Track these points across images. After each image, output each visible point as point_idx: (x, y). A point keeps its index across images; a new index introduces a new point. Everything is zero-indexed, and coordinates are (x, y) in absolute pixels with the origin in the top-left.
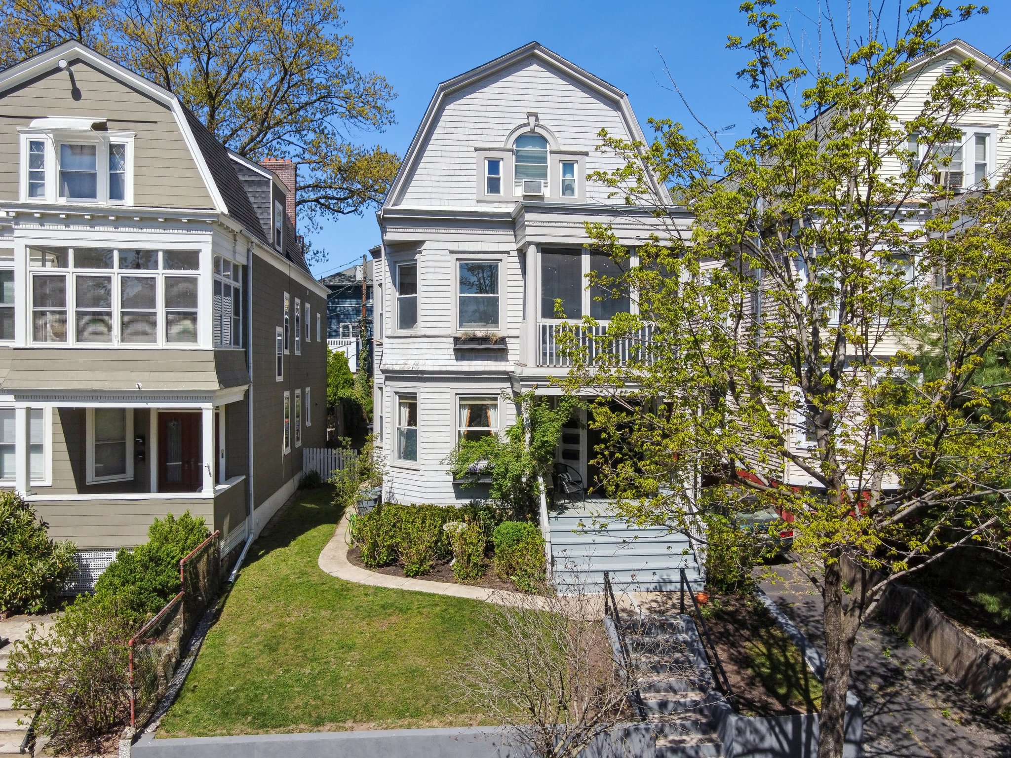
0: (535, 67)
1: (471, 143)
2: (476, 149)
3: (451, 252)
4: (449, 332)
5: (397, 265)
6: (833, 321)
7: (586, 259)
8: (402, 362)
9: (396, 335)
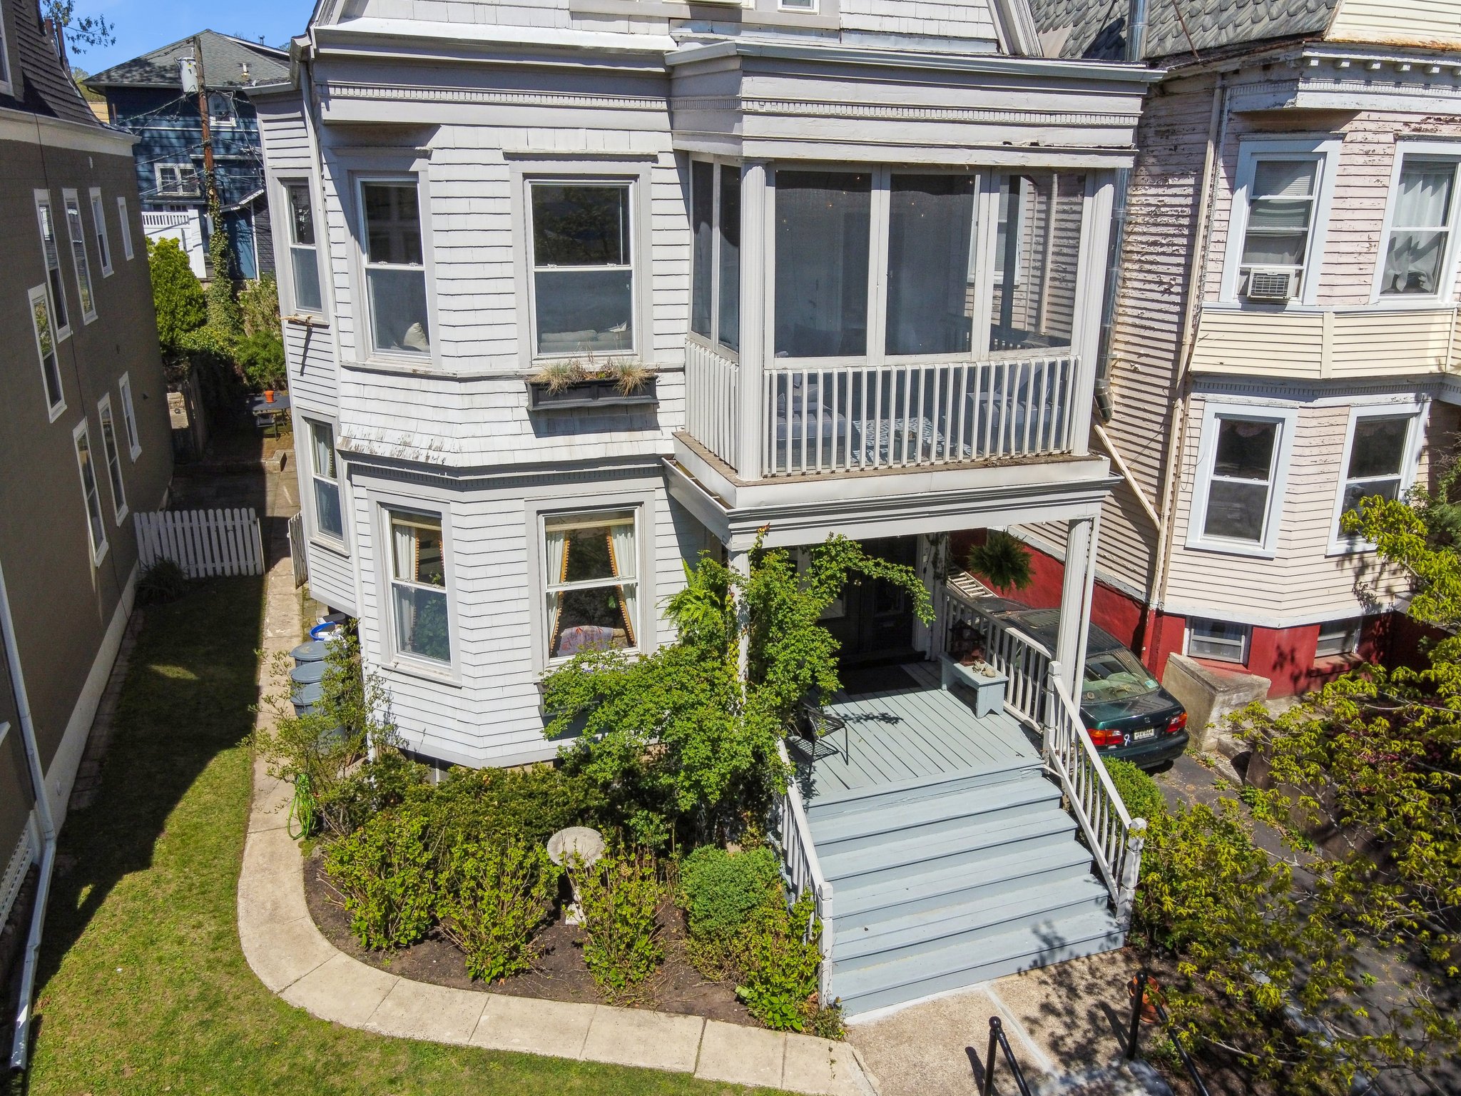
3: (510, 156)
4: (512, 365)
5: (358, 181)
6: (1293, 303)
7: (880, 202)
8: (396, 436)
9: (369, 364)
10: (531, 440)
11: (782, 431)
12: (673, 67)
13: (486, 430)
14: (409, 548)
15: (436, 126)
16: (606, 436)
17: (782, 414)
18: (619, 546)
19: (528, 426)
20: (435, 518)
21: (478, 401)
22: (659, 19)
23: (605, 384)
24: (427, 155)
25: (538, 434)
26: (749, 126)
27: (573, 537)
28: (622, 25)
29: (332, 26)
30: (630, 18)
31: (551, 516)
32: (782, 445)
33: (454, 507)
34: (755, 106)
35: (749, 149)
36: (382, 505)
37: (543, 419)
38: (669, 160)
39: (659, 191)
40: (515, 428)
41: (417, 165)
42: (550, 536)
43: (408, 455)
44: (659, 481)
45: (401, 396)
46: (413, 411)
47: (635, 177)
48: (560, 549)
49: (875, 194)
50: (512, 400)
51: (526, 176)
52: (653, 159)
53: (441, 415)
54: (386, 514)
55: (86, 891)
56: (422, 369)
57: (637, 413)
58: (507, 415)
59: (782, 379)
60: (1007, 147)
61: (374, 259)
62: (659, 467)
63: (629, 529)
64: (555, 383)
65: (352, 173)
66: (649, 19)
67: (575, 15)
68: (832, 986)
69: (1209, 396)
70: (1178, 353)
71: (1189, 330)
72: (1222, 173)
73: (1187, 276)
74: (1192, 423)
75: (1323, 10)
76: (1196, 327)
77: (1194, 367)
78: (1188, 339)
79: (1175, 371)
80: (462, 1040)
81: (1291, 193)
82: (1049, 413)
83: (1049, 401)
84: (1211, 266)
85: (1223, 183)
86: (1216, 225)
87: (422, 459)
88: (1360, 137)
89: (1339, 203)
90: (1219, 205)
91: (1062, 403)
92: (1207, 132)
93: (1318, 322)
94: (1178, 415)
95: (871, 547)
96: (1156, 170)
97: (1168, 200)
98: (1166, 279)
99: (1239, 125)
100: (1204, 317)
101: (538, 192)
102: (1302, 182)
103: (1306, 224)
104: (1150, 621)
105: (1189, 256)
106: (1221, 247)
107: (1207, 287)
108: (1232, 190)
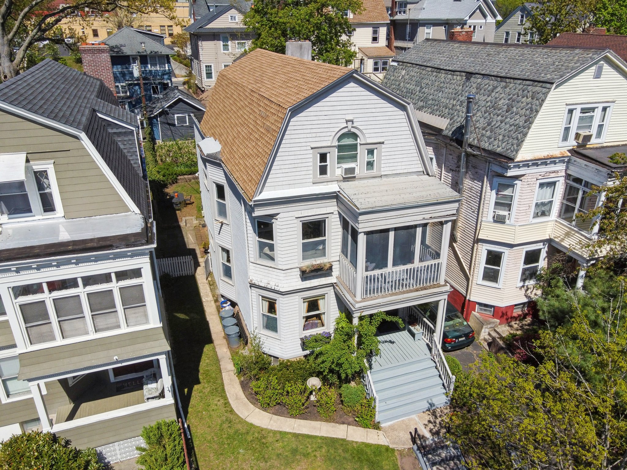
0: (352, 84)
1: (308, 144)
2: (312, 148)
3: (297, 218)
4: (297, 265)
5: (256, 220)
6: (507, 221)
9: (257, 262)
10: (301, 283)
11: (367, 288)
12: (338, 195)
13: (290, 281)
14: (266, 304)
15: (279, 214)
16: (319, 280)
17: (367, 283)
18: (321, 303)
19: (300, 279)
20: (274, 300)
21: (288, 275)
22: (335, 181)
23: (320, 269)
24: (276, 219)
25: (303, 281)
26: (361, 225)
27: (309, 302)
30: (327, 183)
31: (305, 298)
32: (366, 291)
33: (280, 298)
34: (362, 221)
35: (360, 230)
36: (260, 295)
37: (303, 277)
39: (333, 220)
40: (297, 280)
41: (274, 221)
42: (304, 302)
43: (269, 287)
44: (332, 288)
45: (267, 271)
46: (271, 276)
47: (328, 218)
48: (306, 304)
49: (390, 233)
50: (296, 273)
51: (301, 221)
52: (332, 213)
53: (278, 277)
54: (261, 297)
55: (186, 390)
56: (273, 266)
58: (295, 277)
59: (367, 277)
60: (423, 219)
61: (259, 238)
62: (332, 285)
63: (324, 299)
64: (308, 270)
66: (332, 182)
67: (314, 183)
68: (378, 418)
69: (484, 244)
70: (475, 232)
71: (479, 226)
72: (488, 185)
73: (479, 210)
74: (479, 251)
75: (515, 153)
76: (481, 225)
77: (479, 237)
78: (478, 228)
79: (475, 237)
80: (291, 431)
81: (507, 192)
84: (485, 210)
85: (489, 188)
86: (487, 199)
87: (273, 288)
88: (526, 181)
89: (520, 197)
90: (487, 194)
92: (485, 172)
93: (514, 228)
94: (475, 248)
95: (389, 313)
96: (472, 176)
97: (474, 186)
98: (473, 208)
99: (493, 173)
100: (483, 223)
102: (510, 189)
103: (511, 201)
104: (467, 302)
105: (479, 204)
106: (488, 205)
107: (484, 215)
108: (491, 190)
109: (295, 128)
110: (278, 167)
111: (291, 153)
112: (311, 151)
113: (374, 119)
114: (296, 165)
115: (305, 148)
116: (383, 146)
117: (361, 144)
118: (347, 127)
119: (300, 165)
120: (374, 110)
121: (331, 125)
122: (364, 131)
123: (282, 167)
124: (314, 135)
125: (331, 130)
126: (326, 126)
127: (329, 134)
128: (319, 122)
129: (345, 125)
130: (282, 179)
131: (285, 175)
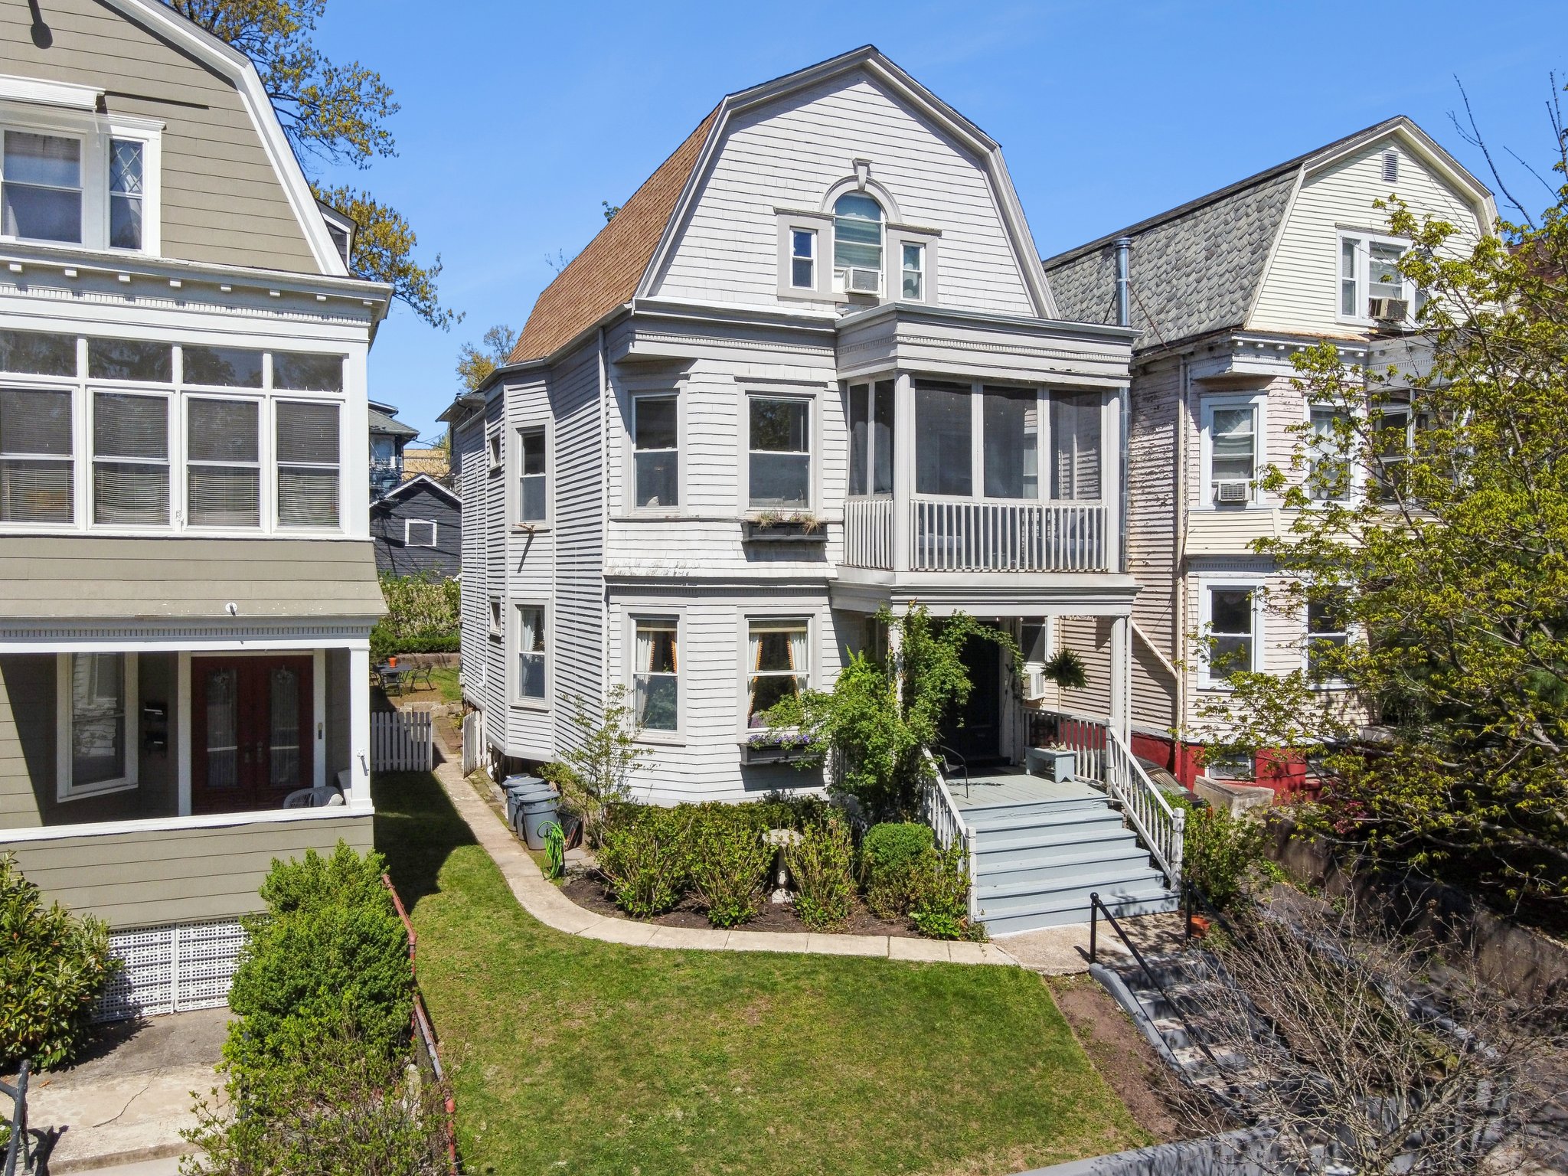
0: (864, 86)
1: (768, 201)
2: (778, 212)
3: (739, 379)
4: (732, 513)
5: (634, 398)
6: (1250, 505)
7: (977, 401)
8: (650, 563)
9: (632, 516)
10: (745, 563)
11: (921, 541)
12: (839, 330)
13: (716, 554)
14: (647, 649)
15: (695, 360)
16: (792, 564)
18: (795, 648)
19: (742, 554)
20: (672, 621)
21: (712, 535)
22: (830, 302)
23: (795, 526)
24: (687, 377)
25: (749, 559)
26: (901, 350)
27: (764, 637)
28: (808, 305)
29: (644, 298)
30: (812, 301)
31: (755, 621)
33: (690, 610)
34: (905, 339)
35: (901, 364)
36: (632, 615)
37: (751, 550)
38: (835, 387)
39: (828, 406)
40: (734, 554)
41: (680, 384)
42: (751, 636)
43: (660, 573)
44: (825, 600)
45: (655, 535)
46: (664, 545)
47: (813, 396)
48: (757, 646)
49: (974, 396)
50: (732, 536)
51: (747, 392)
52: (825, 385)
53: (684, 545)
54: (634, 622)
56: (672, 516)
57: (811, 550)
58: (729, 545)
60: (1052, 371)
61: (638, 448)
62: (827, 588)
63: (803, 635)
64: (764, 523)
65: (630, 392)
66: (824, 302)
67: (780, 298)
68: (974, 910)
69: (1201, 574)
70: (1175, 546)
71: (1181, 528)
72: (1191, 419)
73: (1176, 491)
74: (1191, 594)
75: (1241, 312)
76: (1186, 525)
77: (1187, 552)
78: (1181, 534)
79: (1175, 559)
81: (1239, 431)
82: (1091, 543)
83: (1091, 536)
84: (1191, 482)
85: (1193, 426)
86: (1191, 454)
87: (671, 574)
88: (1278, 393)
89: (1271, 436)
90: (1191, 440)
91: (1099, 538)
92: (1177, 394)
93: (1269, 516)
94: (1181, 590)
96: (1146, 424)
97: (1157, 443)
98: (1161, 496)
99: (1199, 388)
100: (1191, 517)
101: (754, 405)
102: (1245, 423)
103: (1252, 451)
104: (1178, 752)
105: (1176, 478)
106: (1196, 469)
107: (1190, 496)
108: (1199, 430)
109: (738, 156)
110: (697, 242)
111: (727, 215)
112: (775, 220)
113: (917, 174)
114: (739, 246)
115: (760, 209)
116: (940, 242)
117: (889, 226)
118: (855, 178)
119: (748, 247)
120: (915, 154)
121: (820, 168)
122: (898, 199)
123: (707, 243)
124: (781, 182)
125: (821, 178)
126: (808, 167)
127: (815, 187)
128: (793, 155)
129: (851, 173)
130: (704, 273)
131: (712, 264)
